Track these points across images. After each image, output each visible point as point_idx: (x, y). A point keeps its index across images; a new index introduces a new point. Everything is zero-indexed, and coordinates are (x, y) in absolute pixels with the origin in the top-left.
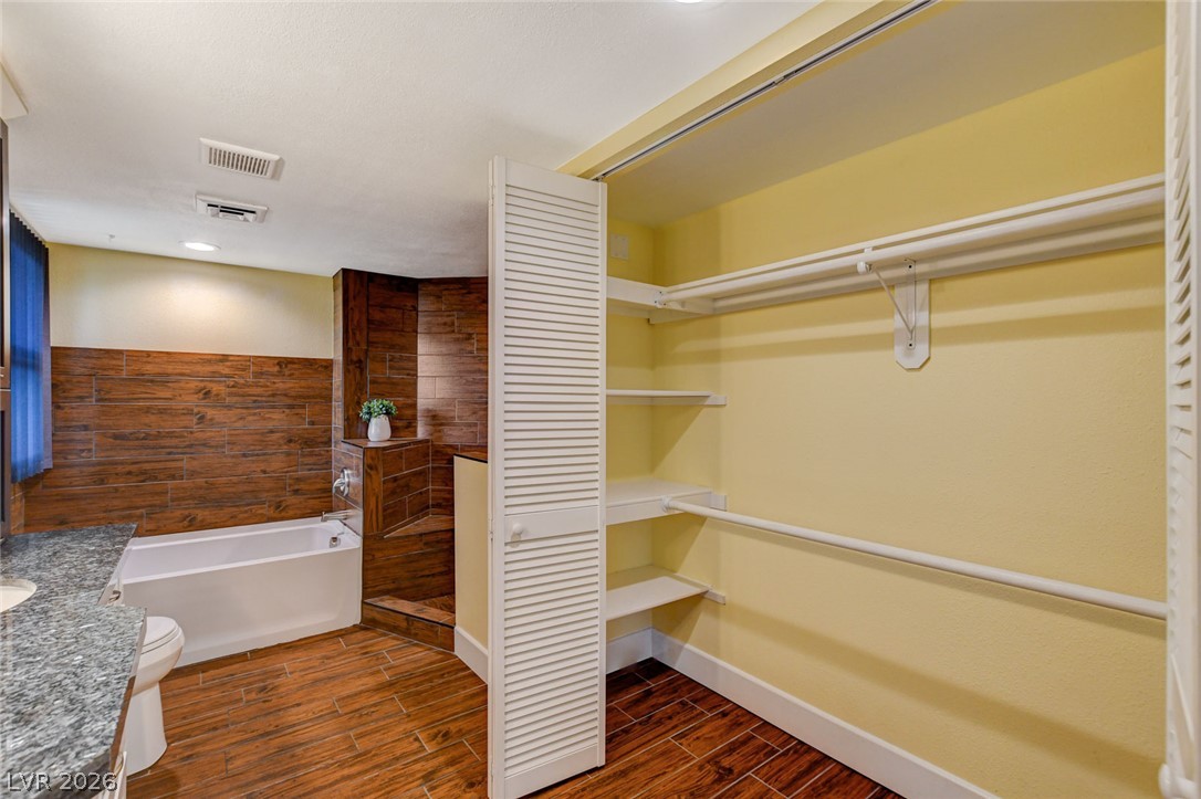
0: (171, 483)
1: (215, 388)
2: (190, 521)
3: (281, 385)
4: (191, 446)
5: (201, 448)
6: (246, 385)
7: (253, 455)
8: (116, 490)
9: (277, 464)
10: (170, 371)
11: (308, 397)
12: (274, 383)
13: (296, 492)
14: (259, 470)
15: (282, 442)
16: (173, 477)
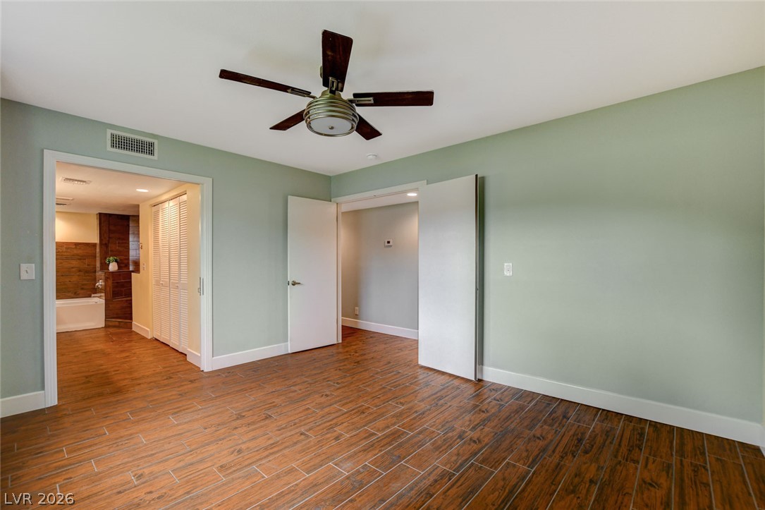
3: (75, 252)
11: (87, 256)
12: (73, 251)
15: (76, 271)
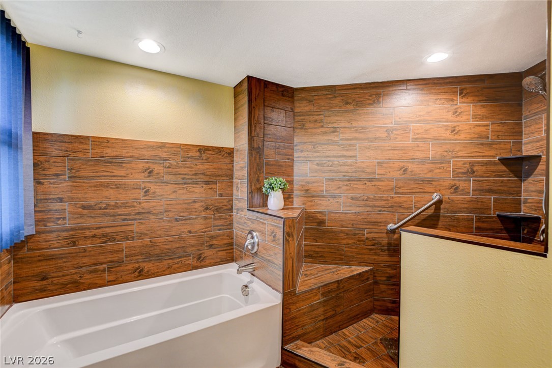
0: (125, 244)
1: (157, 168)
2: (139, 272)
3: (200, 166)
4: (139, 214)
5: (147, 215)
6: (178, 167)
7: (182, 220)
8: (85, 251)
9: (198, 225)
10: (124, 154)
11: (218, 176)
12: (196, 165)
13: (211, 246)
14: (186, 230)
15: (201, 209)
16: (127, 239)
